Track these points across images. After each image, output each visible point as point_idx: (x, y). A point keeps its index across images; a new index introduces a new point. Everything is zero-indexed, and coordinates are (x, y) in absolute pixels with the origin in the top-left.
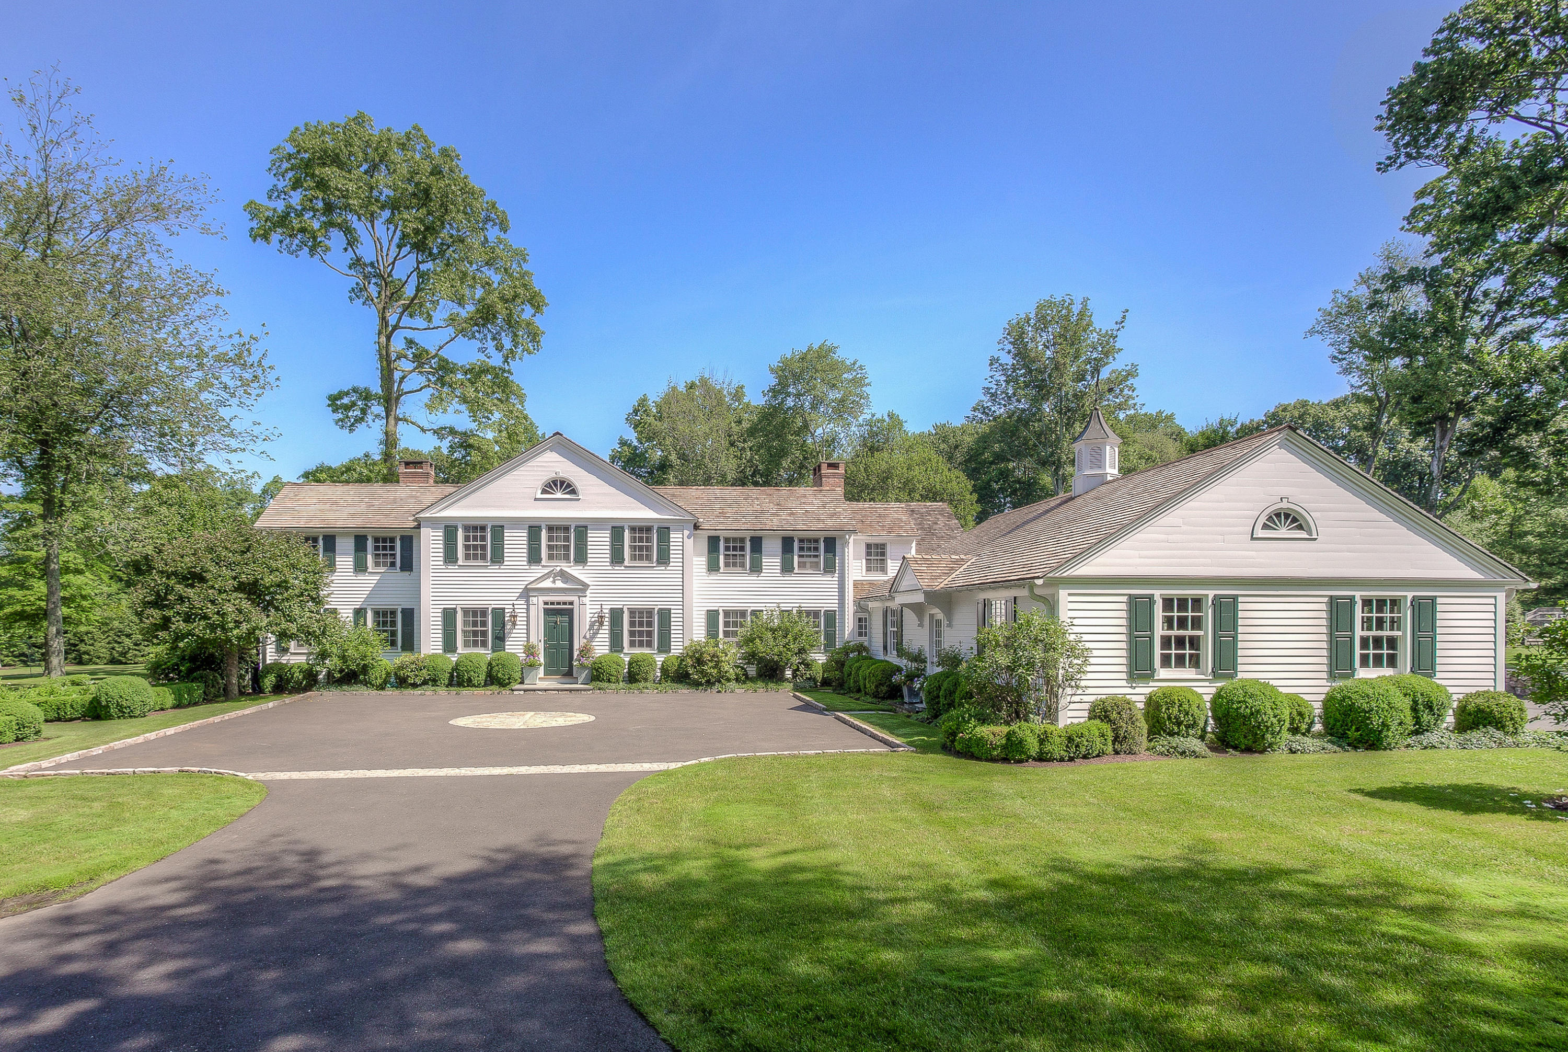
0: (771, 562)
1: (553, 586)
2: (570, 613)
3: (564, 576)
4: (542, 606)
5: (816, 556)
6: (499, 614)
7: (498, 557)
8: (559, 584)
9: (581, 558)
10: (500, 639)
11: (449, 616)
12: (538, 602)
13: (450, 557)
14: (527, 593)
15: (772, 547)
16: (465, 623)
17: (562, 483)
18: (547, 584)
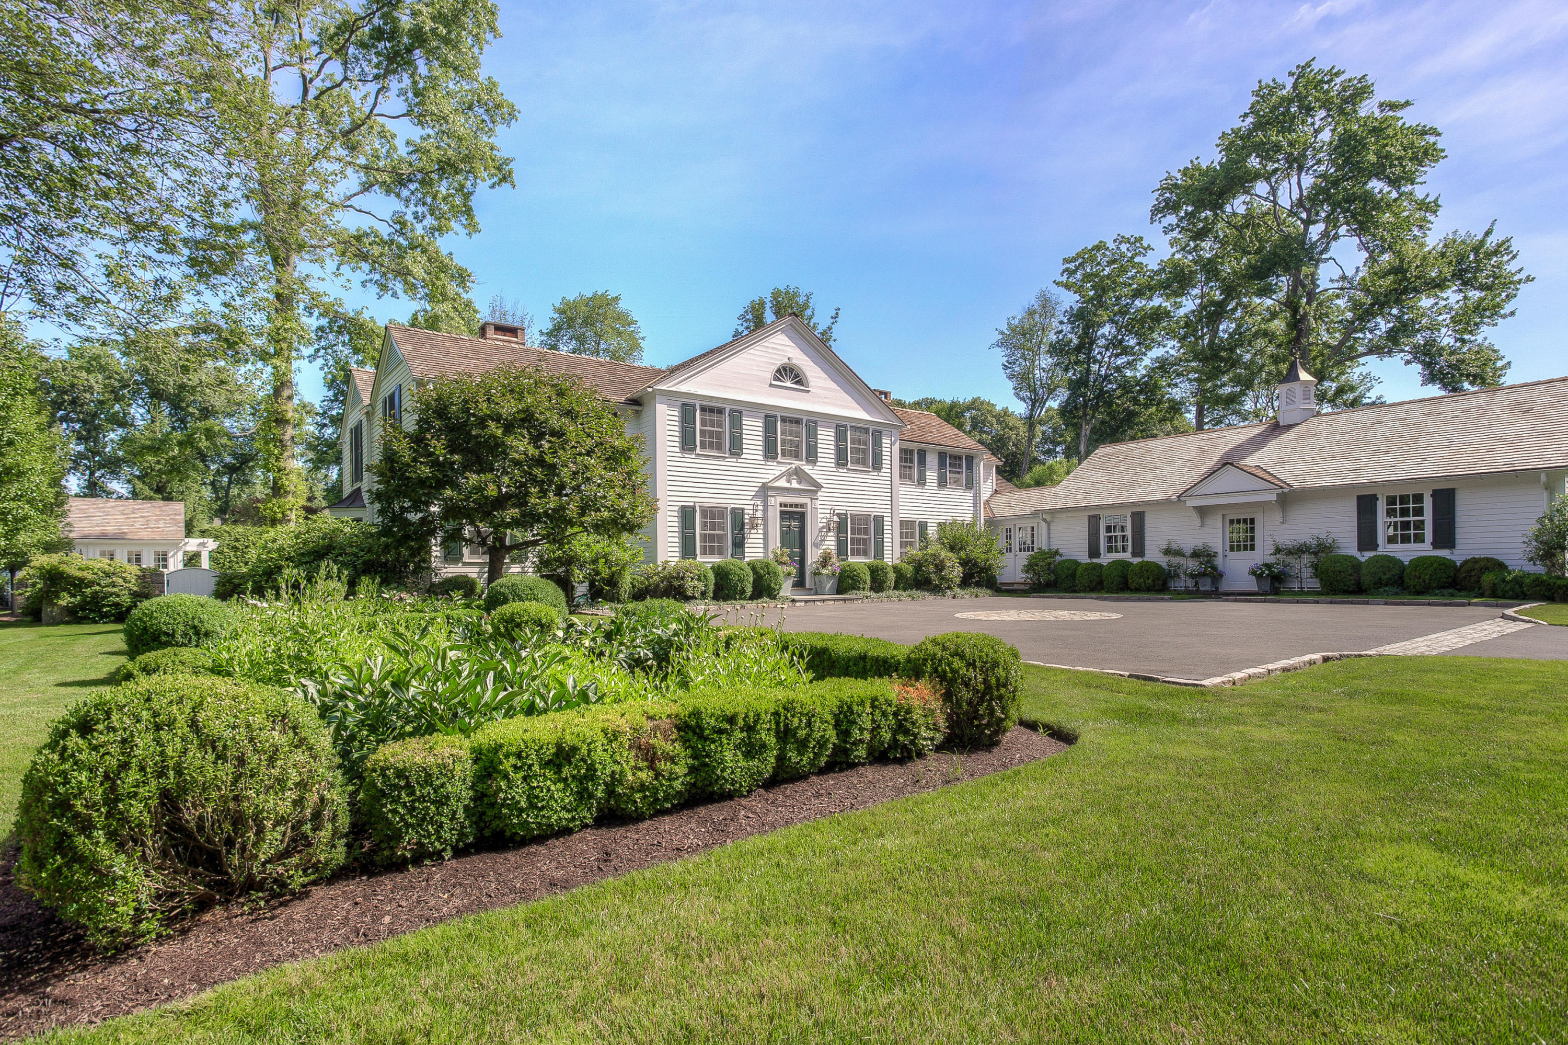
0: (932, 476)
1: (788, 485)
2: (802, 517)
3: (798, 474)
4: (778, 509)
5: (959, 473)
6: (738, 515)
7: (736, 449)
8: (795, 485)
9: (812, 457)
10: (739, 544)
11: (687, 514)
12: (775, 502)
13: (687, 443)
14: (765, 491)
15: (932, 460)
16: (704, 526)
17: (791, 370)
18: (782, 483)
